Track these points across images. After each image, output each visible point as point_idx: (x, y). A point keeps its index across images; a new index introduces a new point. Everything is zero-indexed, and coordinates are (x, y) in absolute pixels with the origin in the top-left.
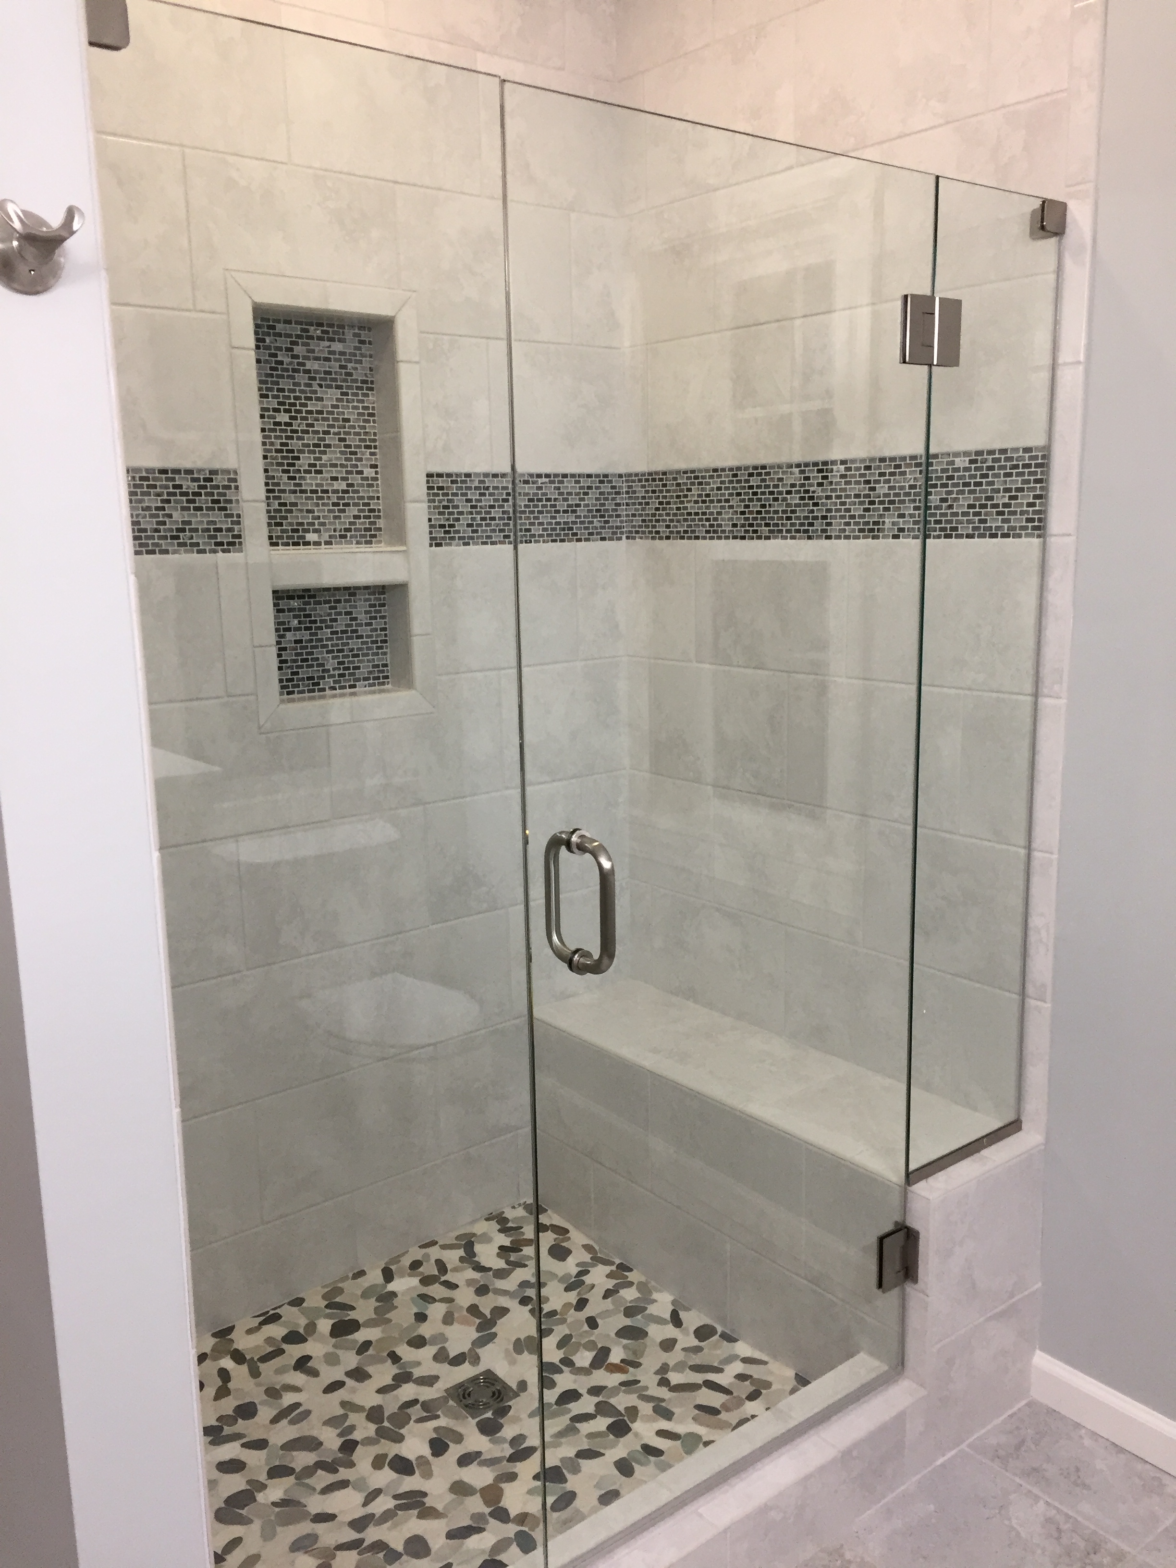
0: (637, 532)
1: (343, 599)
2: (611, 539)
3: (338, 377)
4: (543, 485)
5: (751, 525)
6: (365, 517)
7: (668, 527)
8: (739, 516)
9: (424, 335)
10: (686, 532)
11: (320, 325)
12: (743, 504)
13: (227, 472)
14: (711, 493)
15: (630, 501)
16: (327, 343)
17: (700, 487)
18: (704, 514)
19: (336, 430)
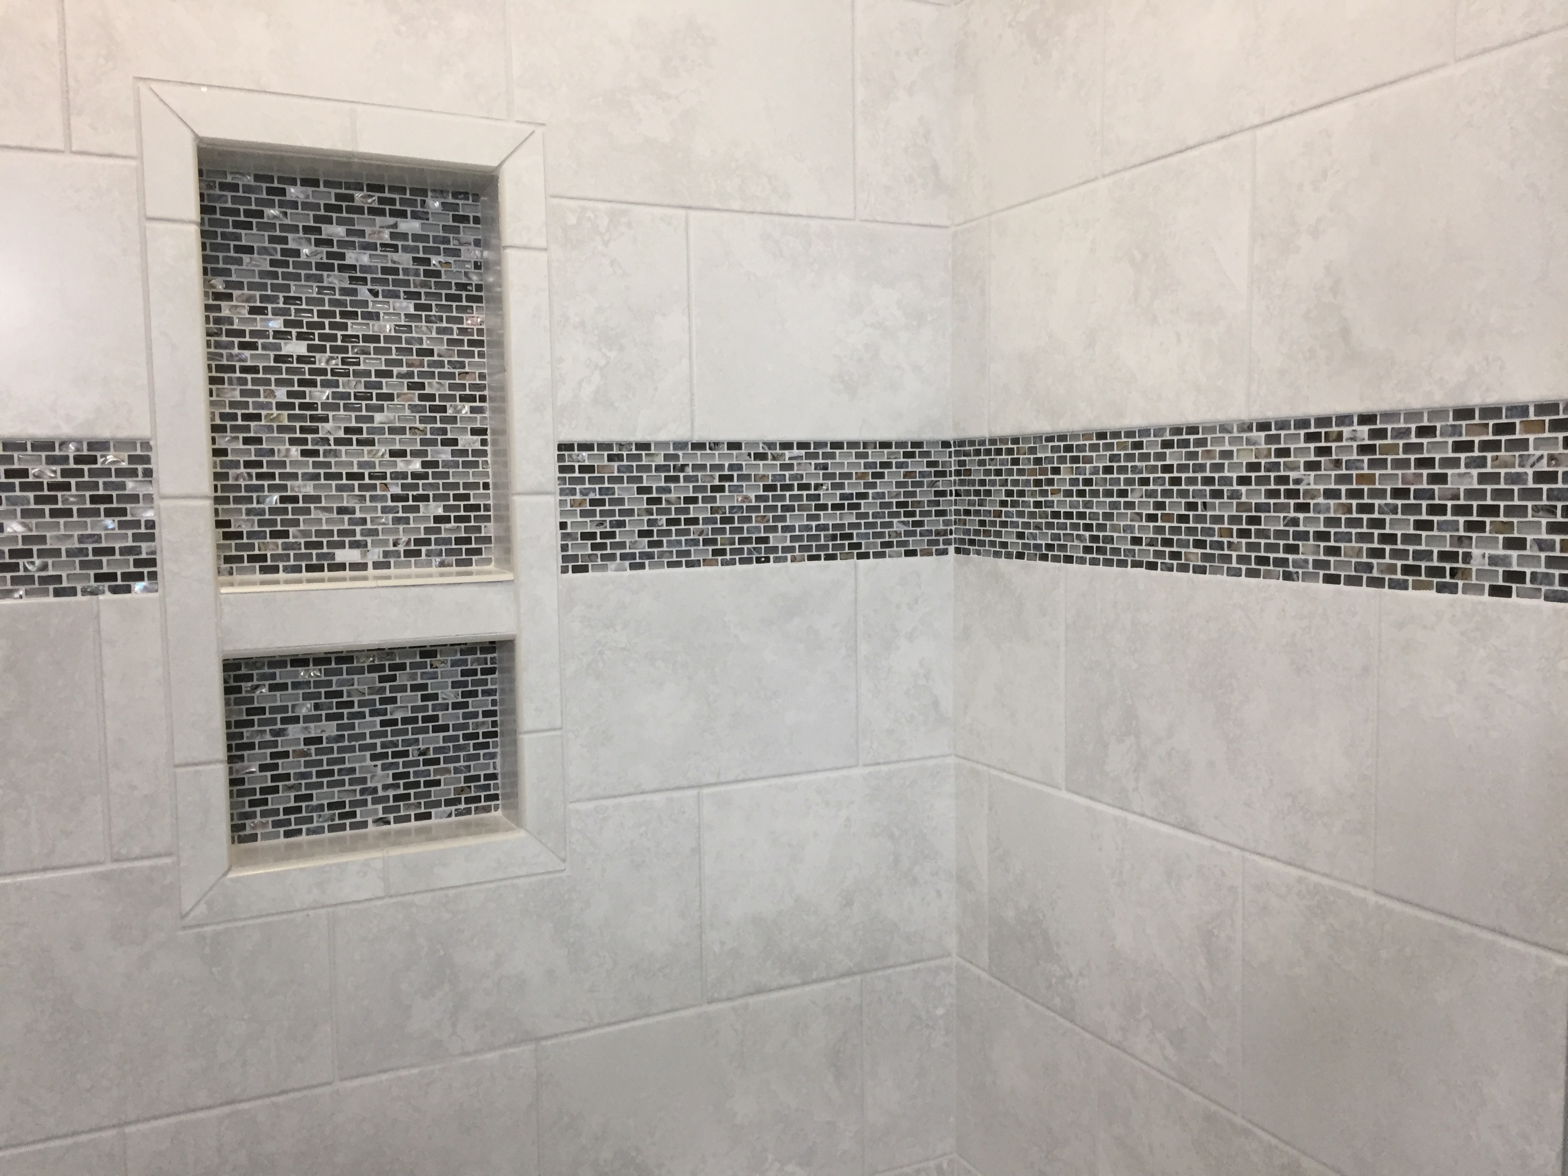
0: (972, 542)
1: (408, 662)
2: (927, 553)
3: (411, 278)
4: (795, 462)
5: (1167, 542)
6: (458, 519)
7: (1020, 536)
8: (1144, 523)
9: (556, 201)
10: (1050, 547)
11: (372, 188)
12: (1152, 500)
13: (129, 443)
14: (1094, 477)
15: (962, 488)
16: (390, 220)
17: (1075, 466)
18: (1082, 515)
19: (405, 369)
